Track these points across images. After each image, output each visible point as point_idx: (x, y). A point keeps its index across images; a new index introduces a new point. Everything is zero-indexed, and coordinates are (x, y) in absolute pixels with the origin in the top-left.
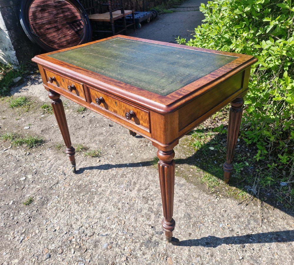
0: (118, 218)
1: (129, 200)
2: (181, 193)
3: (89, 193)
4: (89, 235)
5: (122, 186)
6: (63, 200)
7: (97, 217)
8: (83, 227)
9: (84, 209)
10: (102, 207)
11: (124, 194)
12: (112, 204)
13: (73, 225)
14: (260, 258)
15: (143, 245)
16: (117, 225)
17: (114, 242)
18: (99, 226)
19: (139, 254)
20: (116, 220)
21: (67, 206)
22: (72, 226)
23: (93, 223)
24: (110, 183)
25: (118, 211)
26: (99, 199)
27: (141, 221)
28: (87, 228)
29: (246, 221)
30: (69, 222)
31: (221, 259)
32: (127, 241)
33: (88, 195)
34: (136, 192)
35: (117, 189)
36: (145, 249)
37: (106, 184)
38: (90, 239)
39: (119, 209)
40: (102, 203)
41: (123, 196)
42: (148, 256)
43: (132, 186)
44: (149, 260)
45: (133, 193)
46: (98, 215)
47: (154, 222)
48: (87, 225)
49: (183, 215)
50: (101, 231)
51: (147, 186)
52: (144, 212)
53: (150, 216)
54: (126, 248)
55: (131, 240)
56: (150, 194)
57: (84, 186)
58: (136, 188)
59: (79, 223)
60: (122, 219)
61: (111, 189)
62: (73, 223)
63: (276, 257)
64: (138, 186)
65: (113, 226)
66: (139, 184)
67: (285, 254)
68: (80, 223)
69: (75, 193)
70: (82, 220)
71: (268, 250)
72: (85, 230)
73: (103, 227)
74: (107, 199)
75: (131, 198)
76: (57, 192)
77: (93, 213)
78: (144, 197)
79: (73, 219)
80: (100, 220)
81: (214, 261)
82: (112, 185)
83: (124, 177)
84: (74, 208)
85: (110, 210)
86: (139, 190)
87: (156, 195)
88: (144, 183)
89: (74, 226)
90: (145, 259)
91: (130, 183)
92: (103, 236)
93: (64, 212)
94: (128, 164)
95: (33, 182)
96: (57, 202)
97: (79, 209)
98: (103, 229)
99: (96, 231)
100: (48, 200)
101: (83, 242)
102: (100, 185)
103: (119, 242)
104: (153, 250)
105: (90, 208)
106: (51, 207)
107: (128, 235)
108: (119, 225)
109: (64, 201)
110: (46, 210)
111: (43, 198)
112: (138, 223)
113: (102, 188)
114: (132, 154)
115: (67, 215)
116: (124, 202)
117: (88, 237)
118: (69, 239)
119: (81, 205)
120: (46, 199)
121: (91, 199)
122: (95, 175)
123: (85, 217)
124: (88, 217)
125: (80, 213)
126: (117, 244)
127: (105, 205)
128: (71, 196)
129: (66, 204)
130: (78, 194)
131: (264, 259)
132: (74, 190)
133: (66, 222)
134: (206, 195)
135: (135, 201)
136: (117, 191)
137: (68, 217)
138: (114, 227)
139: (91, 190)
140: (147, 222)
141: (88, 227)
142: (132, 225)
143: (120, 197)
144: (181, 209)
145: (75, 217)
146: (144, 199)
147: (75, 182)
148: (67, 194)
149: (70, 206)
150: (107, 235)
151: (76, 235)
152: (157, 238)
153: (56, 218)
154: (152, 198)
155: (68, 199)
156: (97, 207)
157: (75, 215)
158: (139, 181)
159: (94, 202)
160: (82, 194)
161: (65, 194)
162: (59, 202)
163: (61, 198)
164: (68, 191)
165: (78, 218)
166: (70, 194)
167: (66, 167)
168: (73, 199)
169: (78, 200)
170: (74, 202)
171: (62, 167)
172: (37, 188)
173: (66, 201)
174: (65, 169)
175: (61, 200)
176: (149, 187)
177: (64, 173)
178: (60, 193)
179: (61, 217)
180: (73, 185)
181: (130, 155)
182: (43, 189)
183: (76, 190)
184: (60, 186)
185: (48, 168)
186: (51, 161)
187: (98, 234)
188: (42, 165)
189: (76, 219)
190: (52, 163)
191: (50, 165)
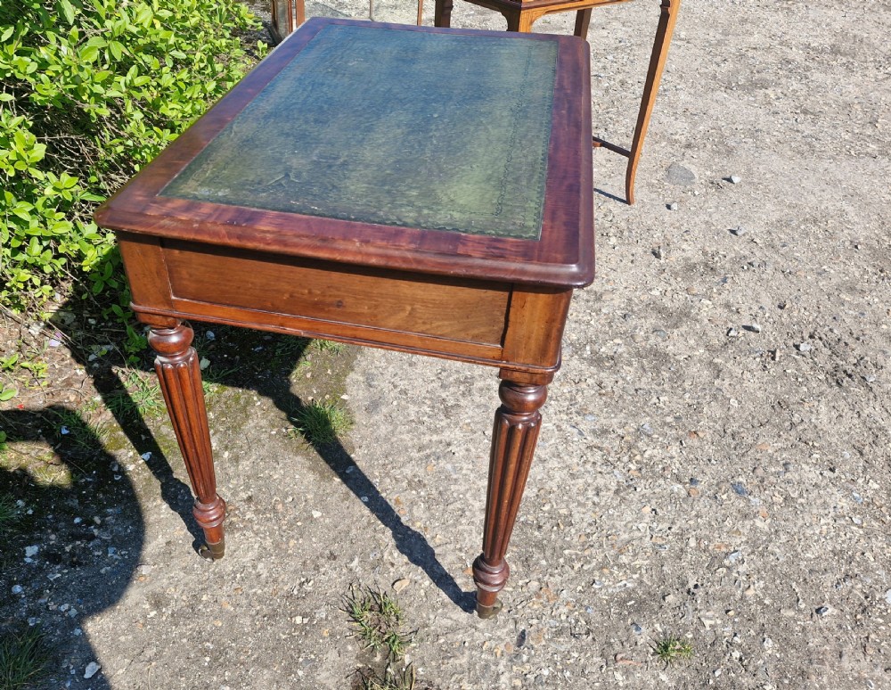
2: (390, 370)
4: (601, 453)
5: (449, 467)
6: (590, 563)
7: (559, 463)
8: (599, 470)
18: (570, 449)
21: (593, 537)
23: (575, 460)
28: (595, 463)
33: (530, 518)
34: (445, 434)
35: (464, 472)
37: (471, 502)
38: (604, 446)
41: (473, 450)
43: (434, 449)
45: (452, 436)
46: (554, 464)
48: (588, 466)
50: (576, 439)
51: (413, 424)
56: (432, 411)
58: (435, 438)
59: (600, 481)
62: (611, 493)
64: (426, 439)
66: (419, 439)
69: (548, 553)
70: (589, 482)
72: (600, 463)
73: (566, 440)
76: (586, 603)
77: (559, 475)
79: (605, 499)
80: (560, 453)
82: (462, 489)
83: (416, 480)
84: (583, 517)
86: (436, 431)
87: (426, 401)
88: (409, 432)
89: (613, 487)
92: (579, 431)
94: (366, 499)
96: (605, 571)
97: (577, 507)
98: (569, 438)
99: (583, 447)
100: (622, 603)
105: (554, 489)
106: (628, 571)
110: (645, 579)
111: (629, 622)
114: (316, 514)
115: (610, 517)
117: (605, 451)
118: (640, 475)
119: (564, 511)
120: (626, 613)
121: (533, 502)
122: (460, 550)
123: (581, 481)
124: (574, 476)
125: (580, 499)
126: (572, 405)
128: (566, 552)
129: (592, 546)
130: (545, 542)
132: (543, 562)
133: (623, 507)
136: (471, 466)
137: (610, 513)
138: (551, 425)
141: (590, 464)
145: (596, 499)
146: (451, 414)
147: (520, 583)
150: (573, 427)
153: (637, 534)
155: (577, 554)
156: (539, 478)
157: (594, 504)
158: (410, 444)
159: (535, 490)
160: (536, 533)
161: (573, 574)
162: (602, 568)
163: (591, 572)
164: (560, 575)
165: (594, 492)
166: (562, 560)
167: (493, 668)
168: (568, 539)
169: (562, 527)
170: (573, 531)
171: (503, 679)
172: (627, 672)
173: (587, 553)
174: (503, 662)
175: (594, 564)
176: (413, 421)
177: (519, 646)
178: (580, 588)
179: (625, 526)
180: (534, 576)
181: (322, 516)
182: (613, 652)
183: (538, 559)
184: (564, 610)
187: (584, 441)
189: (597, 495)
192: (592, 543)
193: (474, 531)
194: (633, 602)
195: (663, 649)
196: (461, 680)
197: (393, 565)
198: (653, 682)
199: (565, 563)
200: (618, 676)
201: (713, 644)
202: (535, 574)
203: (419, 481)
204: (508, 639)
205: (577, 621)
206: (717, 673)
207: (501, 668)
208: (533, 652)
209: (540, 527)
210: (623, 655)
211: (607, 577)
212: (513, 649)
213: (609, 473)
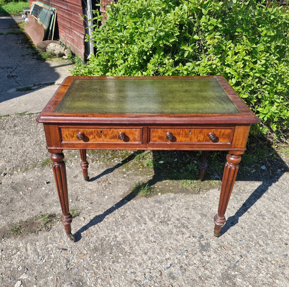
0: (163, 248)
1: (154, 231)
2: (181, 203)
3: (114, 248)
4: (158, 275)
5: (134, 225)
7: (146, 259)
8: (147, 274)
9: (127, 261)
10: (140, 250)
11: (144, 230)
12: (145, 242)
13: (137, 279)
14: (262, 213)
15: (203, 252)
16: (169, 253)
17: (183, 265)
18: (156, 263)
19: (206, 258)
20: (163, 250)
21: (109, 270)
22: (136, 281)
23: (149, 265)
24: (121, 229)
25: (156, 244)
26: (129, 246)
27: (181, 238)
28: (150, 273)
29: (233, 197)
30: (129, 280)
31: (248, 226)
32: (189, 258)
33: (115, 250)
34: (150, 222)
35: (133, 229)
36: (206, 253)
37: (118, 232)
38: (163, 277)
39: (155, 242)
40: (136, 247)
42: (214, 256)
43: (141, 220)
44: (217, 257)
46: (145, 257)
47: (189, 233)
48: (147, 270)
49: (200, 216)
50: (163, 266)
52: (174, 231)
53: (182, 231)
54: (195, 262)
55: (190, 254)
56: (162, 217)
57: (100, 246)
58: (147, 220)
60: (166, 246)
61: (128, 233)
62: (133, 278)
63: (266, 206)
64: (145, 217)
65: (168, 256)
66: (145, 215)
67: (268, 202)
68: (140, 273)
69: (100, 256)
70: (138, 270)
71: (260, 206)
72: (151, 274)
73: (161, 262)
74: (135, 242)
75: (153, 229)
76: (79, 268)
77: (139, 259)
78: (161, 222)
79: (130, 275)
80: (152, 259)
81: (246, 230)
82: (124, 229)
84: (118, 267)
85: (149, 247)
86: (151, 219)
87: (167, 215)
88: (148, 212)
90: (214, 258)
91: (137, 219)
92: (169, 267)
93: (114, 277)
94: (115, 206)
95: (36, 278)
96: (93, 275)
97: (123, 265)
98: (163, 263)
99: (159, 269)
100: (80, 280)
101: (161, 283)
102: (114, 236)
103: (185, 262)
104: (212, 249)
105: (131, 257)
106: (94, 283)
107: (185, 253)
108: (170, 252)
109: (100, 270)
111: (73, 282)
112: (181, 241)
113: (120, 237)
114: (106, 197)
115: (120, 277)
116: (151, 235)
117: (159, 277)
119: (120, 261)
120: (77, 282)
121: (122, 251)
122: (98, 231)
123: (138, 266)
124: (140, 264)
125: (128, 266)
126: (186, 265)
127: (140, 247)
128: (100, 261)
129: (104, 270)
130: (105, 255)
131: (264, 212)
133: (126, 282)
134: (196, 195)
135: (158, 228)
136: (135, 231)
137: (123, 277)
139: (112, 244)
140: (185, 236)
141: (149, 271)
142: (178, 245)
143: (143, 234)
144: (194, 213)
145: (129, 272)
146: (162, 223)
147: (86, 248)
148: (93, 262)
149: (112, 269)
150: (171, 265)
151: (149, 283)
152: (204, 241)
154: (166, 219)
155: (100, 265)
156: (136, 252)
157: (126, 272)
158: (142, 213)
159: (129, 251)
160: (108, 253)
161: (91, 264)
162: (95, 273)
163: (92, 269)
164: (90, 260)
165: (132, 271)
166: (97, 260)
167: (55, 243)
168: (106, 262)
169: (112, 260)
170: (110, 264)
171: (51, 245)
172: (52, 280)
173: (101, 268)
174: (57, 245)
175: (96, 270)
176: (154, 213)
177: (62, 249)
178: (85, 266)
179: (117, 282)
180: (89, 252)
181: (106, 198)
182: (60, 276)
183: (97, 254)
184: (76, 261)
185: (36, 256)
186: (29, 248)
187: (163, 269)
188: (23, 258)
189: (132, 273)
190: (33, 249)
191: (32, 252)
192: (106, 270)
194: (81, 284)
196: (51, 235)
199: (96, 262)
200: (52, 277)
202: (90, 252)
203: (125, 218)
204: (64, 246)
205: (72, 265)
207: (54, 245)
208: (60, 252)
209: (111, 253)
210: (59, 279)
211: (91, 275)
212: (61, 247)
213: (145, 278)
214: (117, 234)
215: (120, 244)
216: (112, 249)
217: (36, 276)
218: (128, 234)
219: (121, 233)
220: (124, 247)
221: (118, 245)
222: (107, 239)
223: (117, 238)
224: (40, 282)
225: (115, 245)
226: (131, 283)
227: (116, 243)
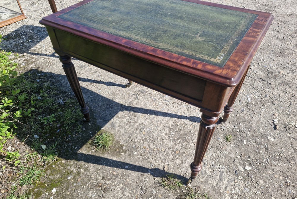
3: (176, 131)
5: (148, 129)
11: (148, 122)
20: (158, 107)
24: (158, 135)
33: (177, 129)
34: (139, 121)
35: (153, 128)
37: (162, 135)
41: (149, 121)
43: (140, 127)
45: (141, 121)
48: (177, 108)
51: (128, 124)
58: (138, 124)
59: (183, 110)
62: (187, 111)
64: (136, 126)
66: (134, 127)
69: (188, 135)
72: (178, 106)
73: (167, 105)
74: (162, 122)
82: (156, 133)
83: (143, 138)
86: (136, 122)
87: (126, 116)
88: (129, 127)
112: (145, 102)
122: (170, 148)
128: (191, 132)
129: (194, 127)
130: (185, 133)
132: (189, 138)
135: (142, 115)
136: (153, 126)
138: (160, 103)
140: (139, 101)
142: (149, 102)
143: (152, 121)
147: (190, 146)
150: (165, 101)
151: (184, 104)
155: (194, 131)
158: (133, 130)
159: (172, 122)
160: (182, 132)
166: (192, 135)
168: (189, 128)
169: (185, 126)
171: (207, 172)
172: (226, 150)
173: (195, 129)
176: (127, 123)
180: (191, 143)
182: (220, 148)
185: (223, 175)
186: (224, 186)
187: (171, 102)
188: (233, 183)
189: (185, 114)
190: (222, 183)
191: (224, 181)
193: (169, 142)
195: (227, 139)
196: (200, 180)
197: (159, 165)
198: (231, 148)
199: (193, 135)
200: (225, 152)
201: (233, 131)
202: (190, 142)
203: (145, 138)
206: (239, 137)
207: (204, 170)
208: (207, 161)
209: (181, 130)
210: (222, 147)
213: (182, 107)
214: (164, 135)
215: (171, 129)
216: (177, 131)
217: (233, 162)
218: (158, 129)
219: (161, 133)
220: (171, 126)
221: (172, 129)
222: (172, 139)
223: (167, 133)
224: (234, 156)
225: (173, 132)
226: (190, 111)
227: (171, 132)
